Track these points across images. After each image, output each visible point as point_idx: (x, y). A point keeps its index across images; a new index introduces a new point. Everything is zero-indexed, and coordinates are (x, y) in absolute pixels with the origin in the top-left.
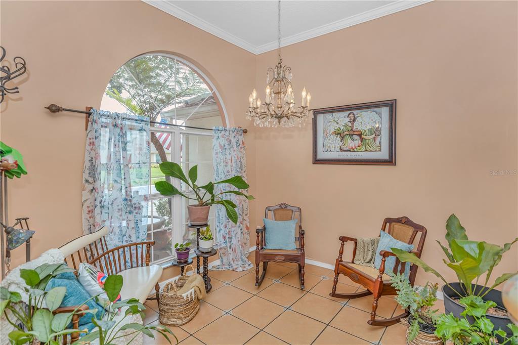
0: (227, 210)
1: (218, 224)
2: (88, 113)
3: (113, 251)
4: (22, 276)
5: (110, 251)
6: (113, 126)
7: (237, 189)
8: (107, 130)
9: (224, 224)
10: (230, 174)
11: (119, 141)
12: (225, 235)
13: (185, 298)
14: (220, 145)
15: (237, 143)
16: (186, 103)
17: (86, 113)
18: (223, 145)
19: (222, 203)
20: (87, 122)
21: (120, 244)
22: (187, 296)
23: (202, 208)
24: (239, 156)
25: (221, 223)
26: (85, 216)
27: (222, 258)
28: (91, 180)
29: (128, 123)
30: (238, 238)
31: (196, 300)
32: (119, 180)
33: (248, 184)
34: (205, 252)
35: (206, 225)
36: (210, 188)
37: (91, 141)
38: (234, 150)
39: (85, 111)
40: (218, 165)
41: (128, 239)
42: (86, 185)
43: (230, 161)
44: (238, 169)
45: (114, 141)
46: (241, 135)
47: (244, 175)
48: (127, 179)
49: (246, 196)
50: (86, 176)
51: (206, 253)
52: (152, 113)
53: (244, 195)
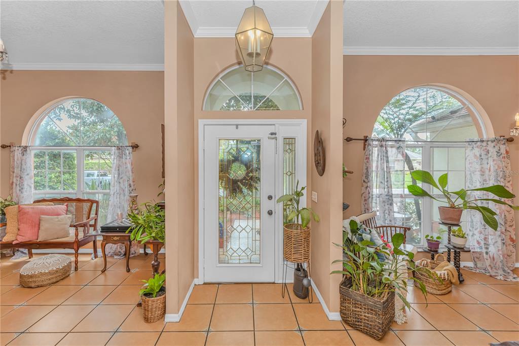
0: (484, 216)
1: (471, 229)
2: (366, 140)
3: (379, 227)
4: (350, 224)
5: (378, 227)
6: (380, 146)
7: (497, 198)
8: (376, 149)
9: (478, 230)
10: (487, 182)
11: (384, 156)
12: (480, 241)
13: (439, 275)
14: (475, 156)
15: (498, 153)
16: (433, 118)
17: (364, 140)
18: (478, 156)
19: (477, 208)
20: (365, 145)
21: (384, 225)
22: (441, 274)
23: (454, 210)
24: (501, 165)
25: (475, 228)
26: (363, 202)
27: (475, 261)
28: (366, 180)
29: (390, 143)
30: (498, 247)
31: (448, 282)
32: (383, 182)
33: (514, 194)
34: (457, 247)
35: (457, 225)
36: (462, 194)
37: (367, 156)
38: (494, 160)
39: (363, 138)
40: (472, 174)
41: (389, 222)
42: (364, 184)
43: (488, 170)
44: (499, 179)
45: (381, 156)
46: (504, 144)
47: (508, 185)
48: (389, 181)
49: (511, 206)
50: (364, 178)
51: (459, 248)
52: (400, 131)
53: (507, 204)
